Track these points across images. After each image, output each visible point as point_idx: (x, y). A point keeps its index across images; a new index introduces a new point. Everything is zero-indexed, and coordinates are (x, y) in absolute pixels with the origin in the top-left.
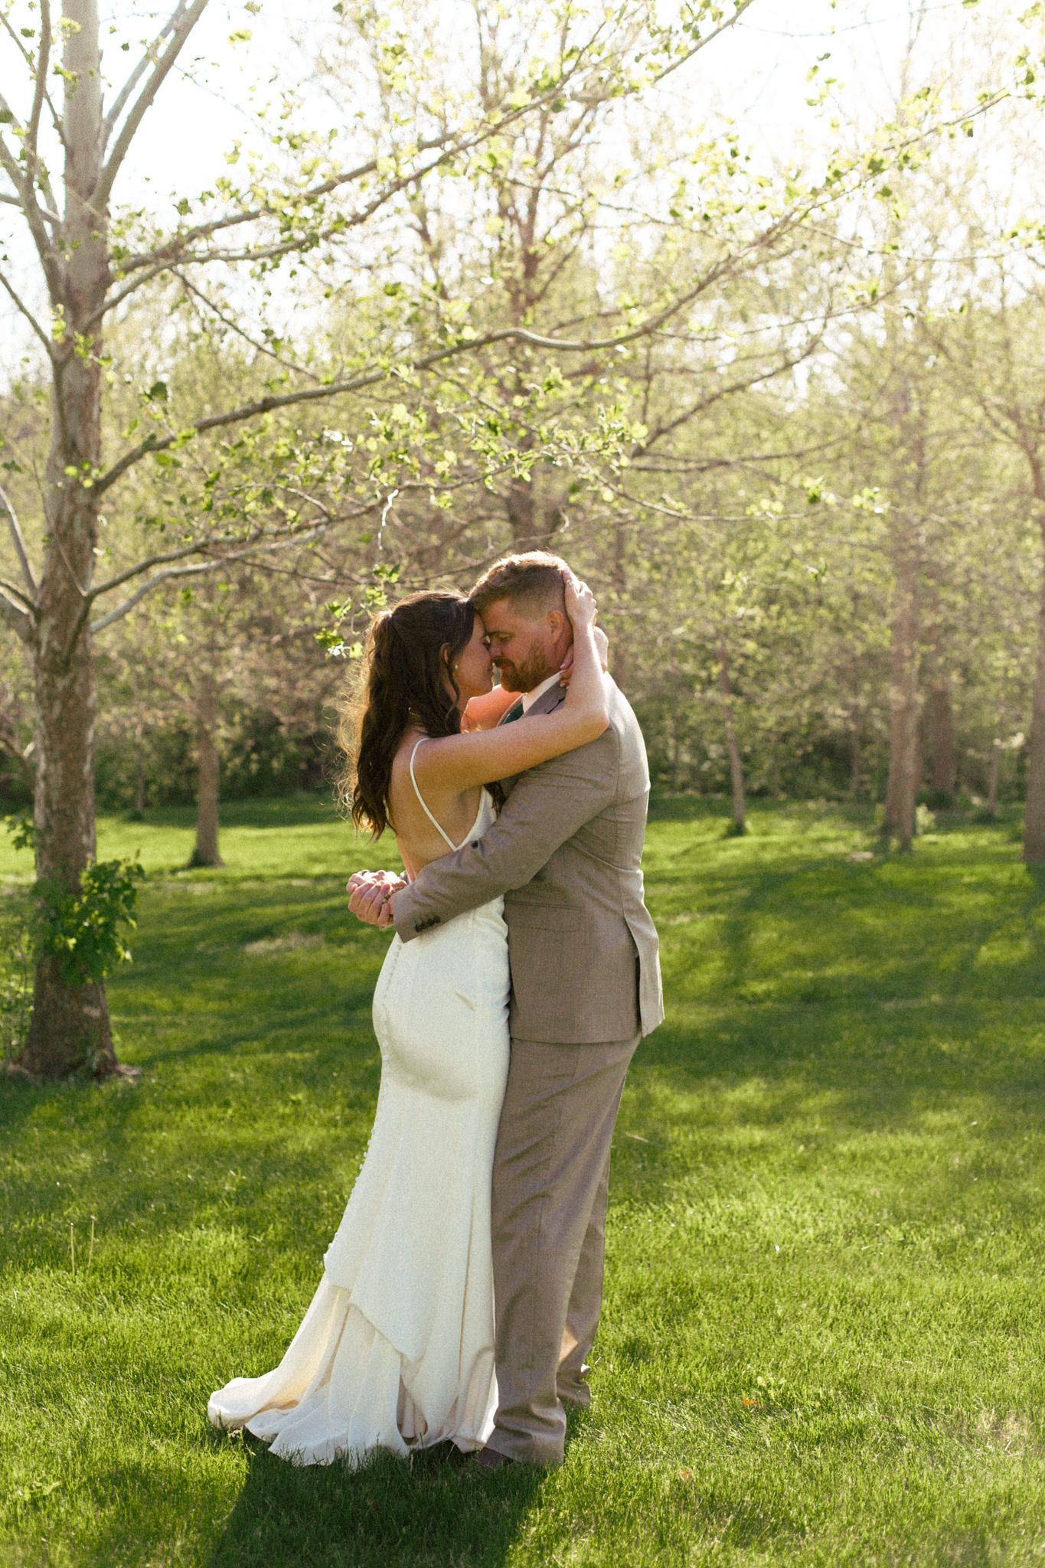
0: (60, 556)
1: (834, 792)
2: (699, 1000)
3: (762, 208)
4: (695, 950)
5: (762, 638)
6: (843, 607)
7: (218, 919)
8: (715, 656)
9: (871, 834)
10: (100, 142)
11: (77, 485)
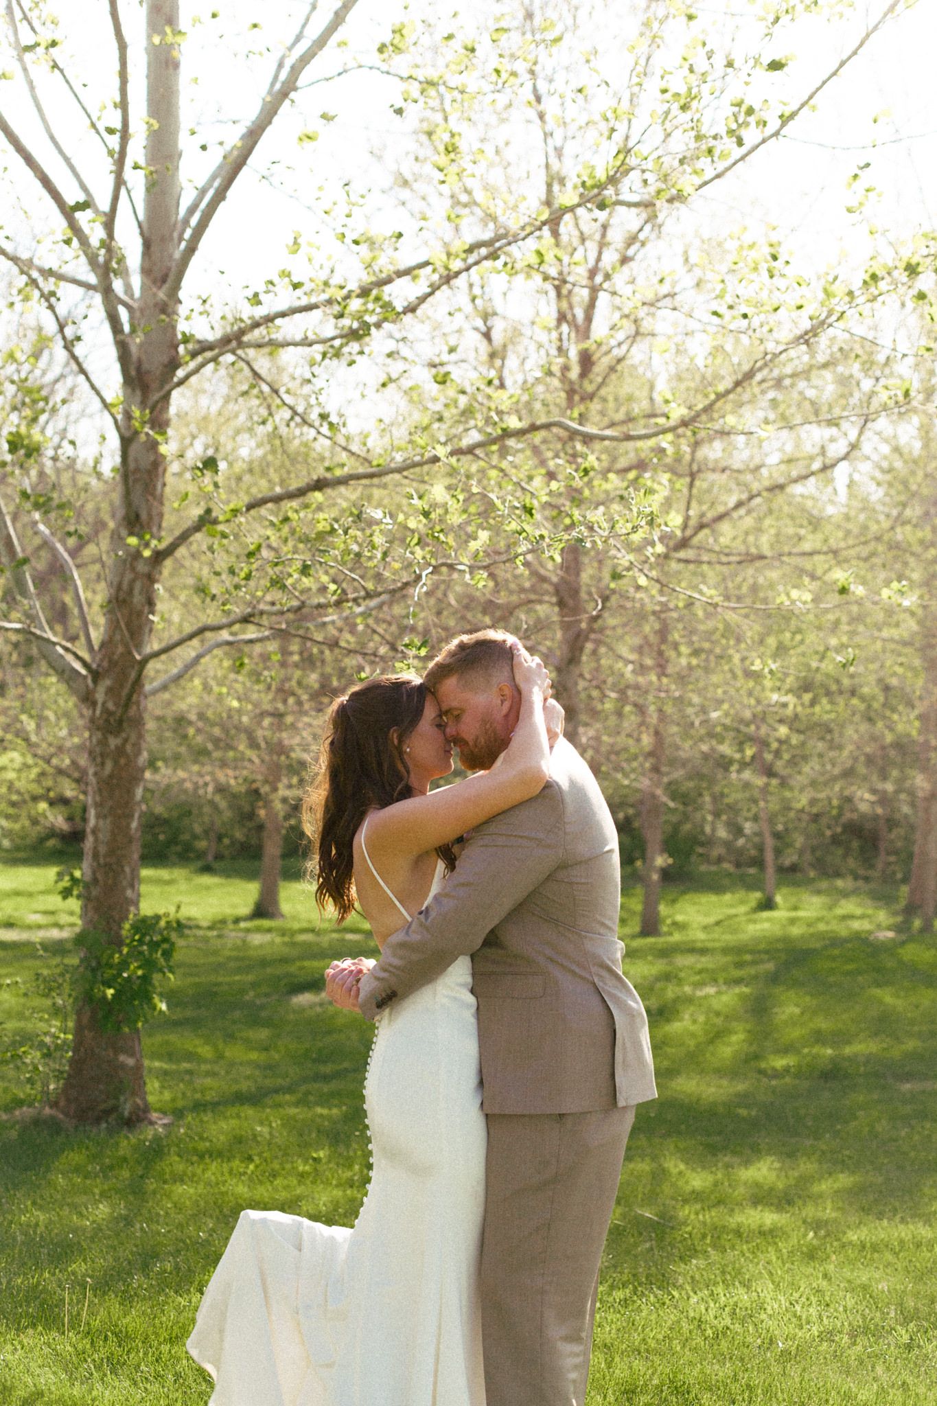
0: (118, 621)
1: (861, 872)
2: (719, 1072)
3: (800, 307)
4: (718, 1021)
5: (796, 725)
6: (874, 698)
7: (269, 970)
8: (751, 739)
9: (895, 914)
10: (176, 235)
11: (137, 555)
